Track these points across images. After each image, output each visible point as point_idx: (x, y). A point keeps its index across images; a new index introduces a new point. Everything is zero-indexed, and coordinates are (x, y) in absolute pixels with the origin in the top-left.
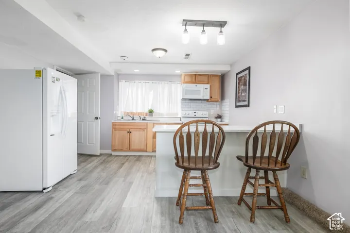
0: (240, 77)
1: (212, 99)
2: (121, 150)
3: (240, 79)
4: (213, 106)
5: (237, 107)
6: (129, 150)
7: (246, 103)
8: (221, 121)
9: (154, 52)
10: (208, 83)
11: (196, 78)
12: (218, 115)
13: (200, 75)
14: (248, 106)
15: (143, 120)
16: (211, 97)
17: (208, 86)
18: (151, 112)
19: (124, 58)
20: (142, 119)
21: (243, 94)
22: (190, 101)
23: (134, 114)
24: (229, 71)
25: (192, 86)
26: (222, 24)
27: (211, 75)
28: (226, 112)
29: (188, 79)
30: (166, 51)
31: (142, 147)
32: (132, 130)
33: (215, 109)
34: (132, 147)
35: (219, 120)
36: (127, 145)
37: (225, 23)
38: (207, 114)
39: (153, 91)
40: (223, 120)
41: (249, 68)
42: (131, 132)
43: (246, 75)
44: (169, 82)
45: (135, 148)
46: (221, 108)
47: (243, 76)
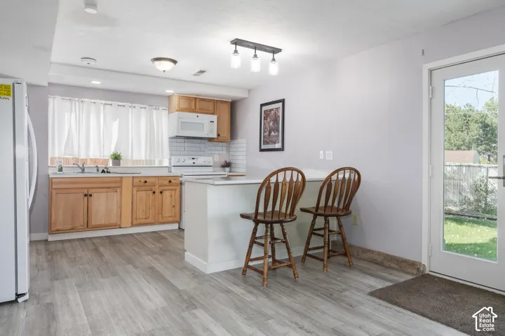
0: (267, 110)
1: (220, 138)
2: (73, 230)
3: (267, 113)
4: (218, 148)
5: (261, 150)
6: (88, 226)
7: (278, 146)
8: (230, 172)
9: (157, 63)
10: (213, 114)
11: (197, 104)
12: (226, 162)
13: (203, 100)
14: (282, 149)
15: (103, 171)
16: (219, 135)
17: (214, 118)
18: (116, 158)
19: (89, 61)
20: (100, 170)
21: (273, 133)
22: (183, 140)
23: (84, 162)
24: (245, 98)
25: (191, 117)
26: (275, 51)
27: (217, 101)
28: (240, 158)
29: (184, 104)
30: (175, 62)
31: (114, 220)
32: (93, 190)
33: (221, 152)
34: (94, 222)
35: (227, 169)
36: (81, 220)
37: (279, 50)
38: (212, 162)
39: (118, 120)
40: (233, 170)
41: (283, 101)
42: (91, 195)
43: (277, 109)
44: (147, 107)
45: (98, 223)
46: (228, 151)
47: (272, 110)
